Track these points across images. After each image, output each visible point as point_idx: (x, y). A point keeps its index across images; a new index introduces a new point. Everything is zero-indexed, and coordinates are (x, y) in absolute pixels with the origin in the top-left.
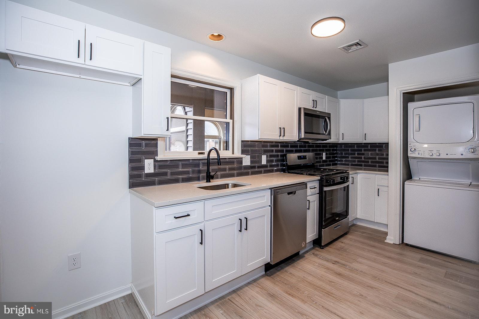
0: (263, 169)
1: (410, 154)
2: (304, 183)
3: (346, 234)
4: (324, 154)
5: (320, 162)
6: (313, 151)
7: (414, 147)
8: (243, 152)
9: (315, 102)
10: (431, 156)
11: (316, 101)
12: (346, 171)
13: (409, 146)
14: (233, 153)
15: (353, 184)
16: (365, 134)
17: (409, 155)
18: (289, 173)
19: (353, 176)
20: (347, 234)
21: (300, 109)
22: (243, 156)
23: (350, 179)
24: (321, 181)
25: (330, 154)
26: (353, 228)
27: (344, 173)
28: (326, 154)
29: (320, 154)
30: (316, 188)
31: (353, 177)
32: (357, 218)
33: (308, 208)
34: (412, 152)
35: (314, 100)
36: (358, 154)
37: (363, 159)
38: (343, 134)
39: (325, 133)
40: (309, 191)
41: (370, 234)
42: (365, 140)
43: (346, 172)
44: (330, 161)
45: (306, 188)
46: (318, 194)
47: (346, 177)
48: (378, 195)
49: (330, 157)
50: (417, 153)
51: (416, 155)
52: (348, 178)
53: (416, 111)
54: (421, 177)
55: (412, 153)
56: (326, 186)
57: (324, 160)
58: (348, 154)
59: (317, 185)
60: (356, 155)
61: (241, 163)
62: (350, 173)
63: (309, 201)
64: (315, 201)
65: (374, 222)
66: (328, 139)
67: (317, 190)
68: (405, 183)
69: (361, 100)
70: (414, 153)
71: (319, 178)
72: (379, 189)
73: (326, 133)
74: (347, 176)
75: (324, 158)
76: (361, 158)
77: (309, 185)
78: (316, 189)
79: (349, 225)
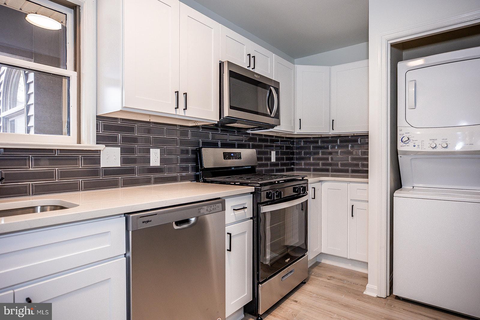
0: (152, 176)
1: (401, 147)
2: (219, 198)
3: (303, 283)
4: (273, 153)
5: (266, 165)
6: (254, 147)
7: (408, 135)
8: (100, 139)
9: (252, 59)
10: (433, 148)
11: (254, 57)
12: (303, 178)
13: (399, 133)
14: (79, 141)
15: (314, 198)
16: (333, 120)
17: (399, 148)
18: (205, 181)
19: (313, 185)
20: (305, 283)
21: (221, 64)
22: (101, 147)
23: (310, 192)
24: (255, 194)
25: (283, 153)
26: (315, 270)
27: (300, 180)
28: (277, 154)
29: (265, 153)
30: (246, 208)
31: (314, 188)
32: (321, 253)
33: (227, 247)
34: (404, 142)
35: (249, 55)
36: (323, 153)
37: (330, 161)
38: (300, 119)
39: (269, 113)
40: (230, 215)
41: (341, 280)
42: (333, 129)
43: (303, 180)
44: (282, 165)
45: (224, 209)
46: (251, 218)
47: (302, 187)
48: (352, 216)
49: (282, 159)
50: (411, 144)
51: (409, 148)
52: (305, 189)
53: (411, 76)
54: (415, 185)
55: (404, 145)
56: (266, 204)
57: (273, 162)
58: (310, 153)
59: (248, 201)
60: (320, 154)
61: (97, 161)
62: (311, 180)
63: (230, 234)
64: (244, 233)
65: (346, 259)
66: (276, 126)
67: (249, 213)
68: (395, 194)
69: (328, 67)
70: (408, 144)
71: (252, 189)
72: (353, 206)
73: (271, 113)
74: (303, 185)
75: (273, 160)
76: (328, 159)
77: (229, 204)
78: (246, 210)
79: (309, 266)
